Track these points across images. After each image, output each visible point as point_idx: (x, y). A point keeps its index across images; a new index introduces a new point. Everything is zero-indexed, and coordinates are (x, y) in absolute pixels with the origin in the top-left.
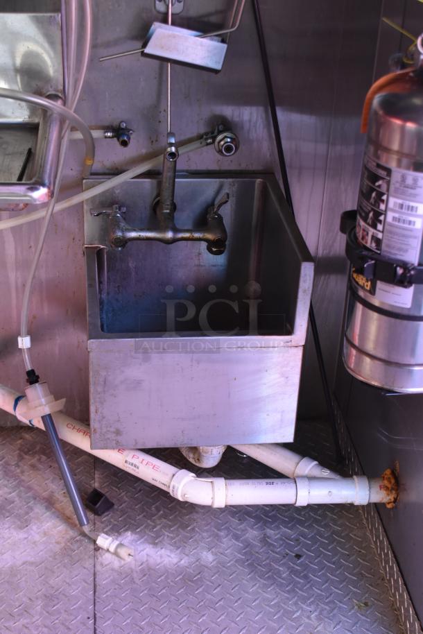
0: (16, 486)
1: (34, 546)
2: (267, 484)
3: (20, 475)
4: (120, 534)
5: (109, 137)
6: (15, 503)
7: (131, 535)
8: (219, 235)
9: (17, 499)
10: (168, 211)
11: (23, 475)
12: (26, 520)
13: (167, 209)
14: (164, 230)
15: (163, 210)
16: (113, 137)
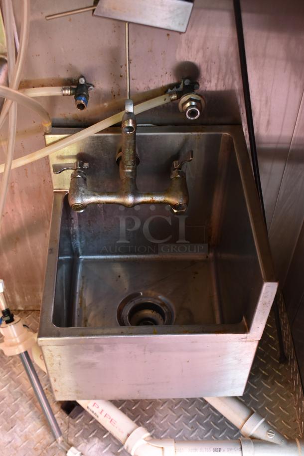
0: (8, 379)
1: (15, 452)
2: (215, 450)
3: (12, 366)
4: (88, 441)
5: (67, 95)
6: (5, 399)
7: (98, 442)
8: (181, 201)
9: (7, 394)
10: (130, 171)
11: (15, 367)
12: (12, 420)
13: (129, 169)
14: (125, 194)
15: (125, 169)
16: (71, 95)
